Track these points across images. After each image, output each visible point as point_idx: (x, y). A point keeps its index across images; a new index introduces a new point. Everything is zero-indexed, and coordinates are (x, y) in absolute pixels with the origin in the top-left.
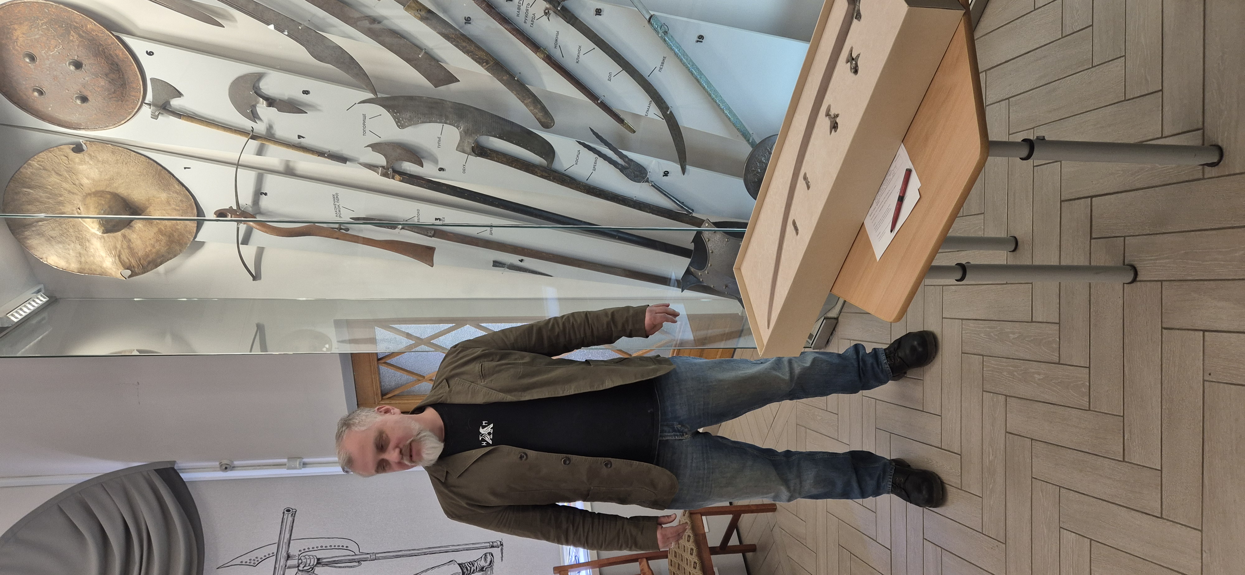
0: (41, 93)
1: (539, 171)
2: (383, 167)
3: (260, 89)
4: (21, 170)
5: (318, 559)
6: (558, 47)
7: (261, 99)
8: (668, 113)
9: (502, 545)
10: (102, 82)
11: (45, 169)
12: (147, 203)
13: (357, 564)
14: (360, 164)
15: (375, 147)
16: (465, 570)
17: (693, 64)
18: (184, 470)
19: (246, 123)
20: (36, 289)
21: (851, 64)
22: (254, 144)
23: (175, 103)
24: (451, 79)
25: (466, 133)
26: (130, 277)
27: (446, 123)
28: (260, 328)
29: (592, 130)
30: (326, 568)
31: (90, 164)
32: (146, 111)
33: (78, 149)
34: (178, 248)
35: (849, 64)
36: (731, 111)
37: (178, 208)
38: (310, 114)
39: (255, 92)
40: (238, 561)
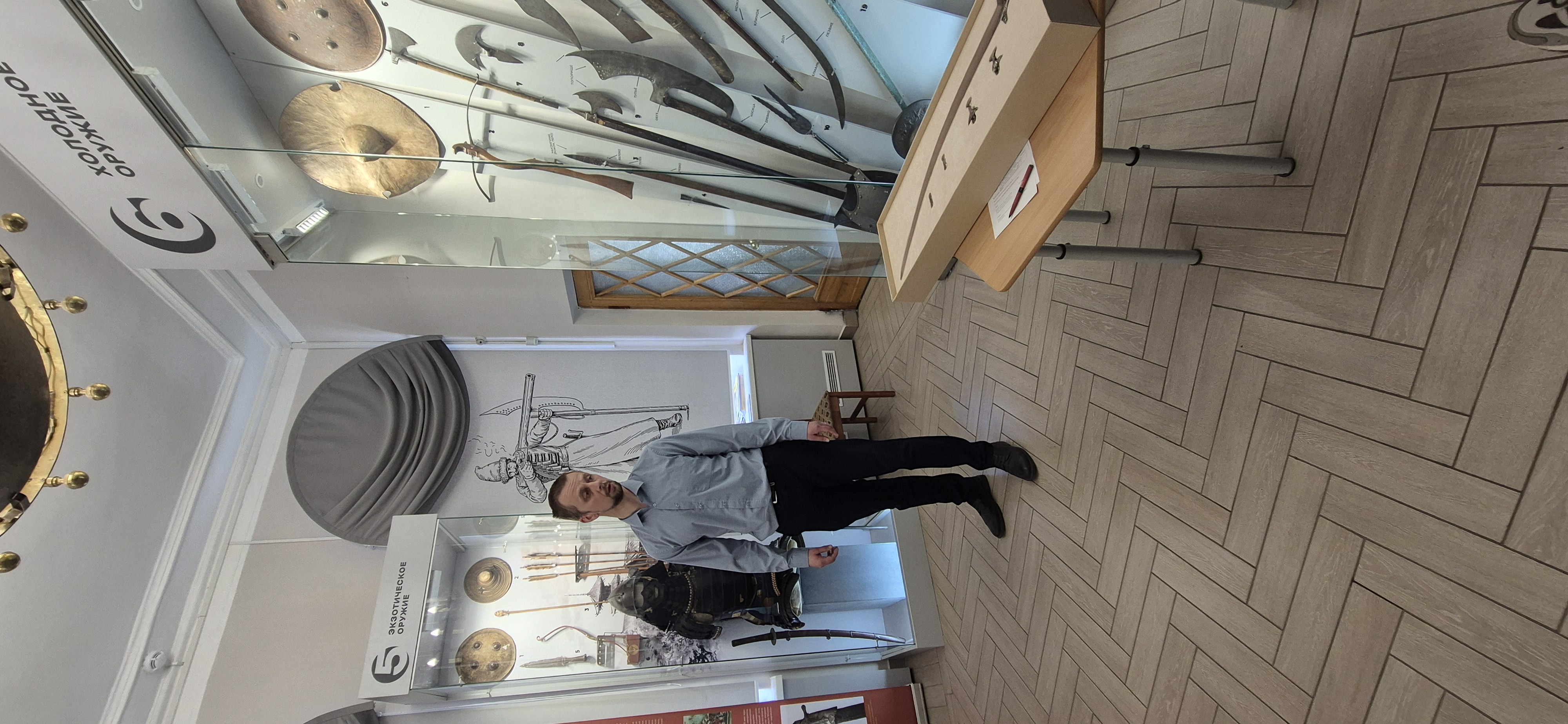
0: (296, 38)
1: (720, 122)
2: (589, 112)
3: (482, 40)
4: (290, 105)
5: (553, 412)
6: (738, 10)
7: (483, 49)
8: (832, 75)
9: (688, 408)
10: (348, 30)
11: (309, 105)
12: (397, 136)
13: (582, 417)
14: (569, 109)
15: (582, 95)
16: (661, 425)
17: (857, 31)
18: (449, 342)
19: (473, 70)
20: (318, 203)
21: (994, 63)
22: (481, 89)
23: (411, 50)
24: (646, 36)
25: (658, 86)
26: (390, 196)
27: (641, 76)
28: (497, 241)
29: (765, 86)
30: (559, 418)
31: (347, 102)
32: (388, 57)
33: (335, 88)
34: (426, 174)
35: (992, 62)
36: (886, 76)
37: (422, 141)
38: (526, 64)
39: (478, 43)
40: (494, 411)
